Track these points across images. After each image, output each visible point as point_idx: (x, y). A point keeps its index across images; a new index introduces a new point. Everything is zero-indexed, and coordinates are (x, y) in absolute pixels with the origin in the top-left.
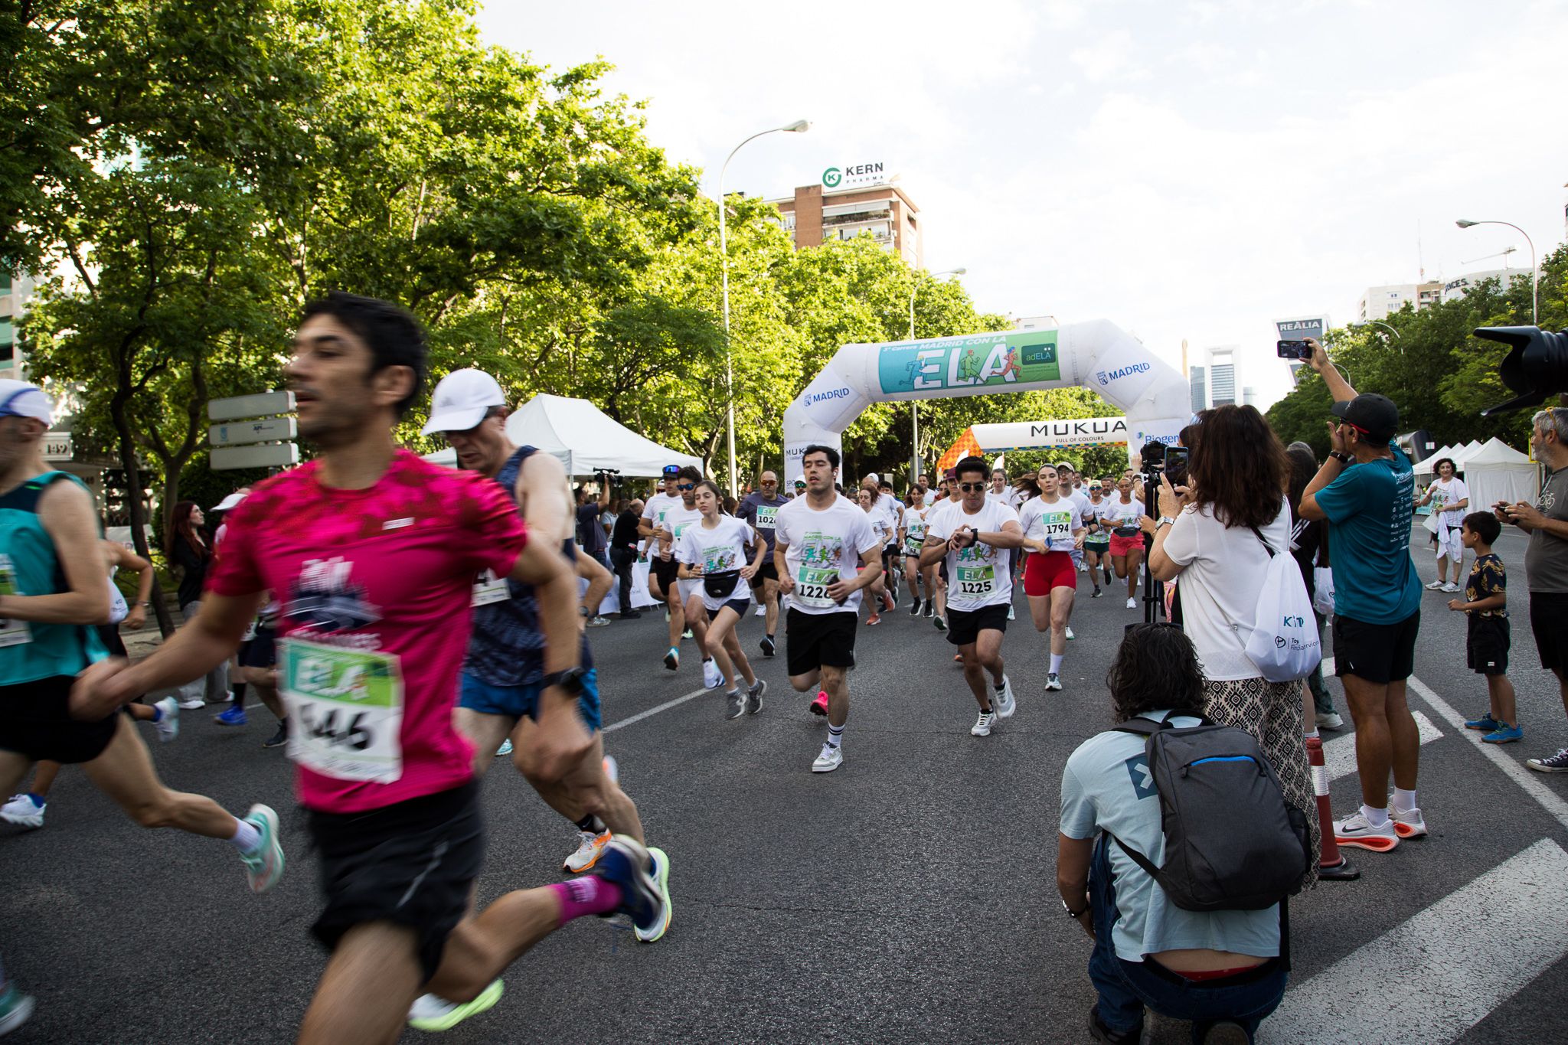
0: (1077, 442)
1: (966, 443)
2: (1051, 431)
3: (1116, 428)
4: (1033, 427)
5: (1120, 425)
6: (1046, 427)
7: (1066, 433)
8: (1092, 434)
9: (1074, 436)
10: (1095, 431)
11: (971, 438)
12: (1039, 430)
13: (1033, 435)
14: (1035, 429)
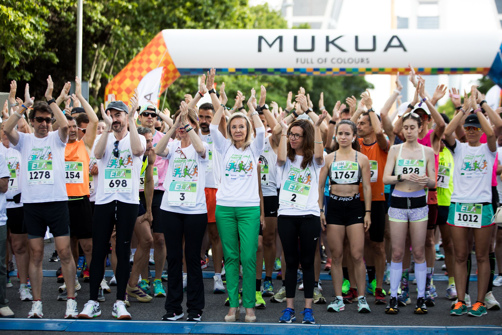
0: (328, 65)
1: (153, 57)
3: (389, 45)
4: (260, 38)
6: (280, 38)
7: (312, 50)
8: (351, 53)
9: (325, 55)
10: (357, 50)
11: (161, 49)
12: (270, 43)
13: (260, 50)
14: (263, 41)
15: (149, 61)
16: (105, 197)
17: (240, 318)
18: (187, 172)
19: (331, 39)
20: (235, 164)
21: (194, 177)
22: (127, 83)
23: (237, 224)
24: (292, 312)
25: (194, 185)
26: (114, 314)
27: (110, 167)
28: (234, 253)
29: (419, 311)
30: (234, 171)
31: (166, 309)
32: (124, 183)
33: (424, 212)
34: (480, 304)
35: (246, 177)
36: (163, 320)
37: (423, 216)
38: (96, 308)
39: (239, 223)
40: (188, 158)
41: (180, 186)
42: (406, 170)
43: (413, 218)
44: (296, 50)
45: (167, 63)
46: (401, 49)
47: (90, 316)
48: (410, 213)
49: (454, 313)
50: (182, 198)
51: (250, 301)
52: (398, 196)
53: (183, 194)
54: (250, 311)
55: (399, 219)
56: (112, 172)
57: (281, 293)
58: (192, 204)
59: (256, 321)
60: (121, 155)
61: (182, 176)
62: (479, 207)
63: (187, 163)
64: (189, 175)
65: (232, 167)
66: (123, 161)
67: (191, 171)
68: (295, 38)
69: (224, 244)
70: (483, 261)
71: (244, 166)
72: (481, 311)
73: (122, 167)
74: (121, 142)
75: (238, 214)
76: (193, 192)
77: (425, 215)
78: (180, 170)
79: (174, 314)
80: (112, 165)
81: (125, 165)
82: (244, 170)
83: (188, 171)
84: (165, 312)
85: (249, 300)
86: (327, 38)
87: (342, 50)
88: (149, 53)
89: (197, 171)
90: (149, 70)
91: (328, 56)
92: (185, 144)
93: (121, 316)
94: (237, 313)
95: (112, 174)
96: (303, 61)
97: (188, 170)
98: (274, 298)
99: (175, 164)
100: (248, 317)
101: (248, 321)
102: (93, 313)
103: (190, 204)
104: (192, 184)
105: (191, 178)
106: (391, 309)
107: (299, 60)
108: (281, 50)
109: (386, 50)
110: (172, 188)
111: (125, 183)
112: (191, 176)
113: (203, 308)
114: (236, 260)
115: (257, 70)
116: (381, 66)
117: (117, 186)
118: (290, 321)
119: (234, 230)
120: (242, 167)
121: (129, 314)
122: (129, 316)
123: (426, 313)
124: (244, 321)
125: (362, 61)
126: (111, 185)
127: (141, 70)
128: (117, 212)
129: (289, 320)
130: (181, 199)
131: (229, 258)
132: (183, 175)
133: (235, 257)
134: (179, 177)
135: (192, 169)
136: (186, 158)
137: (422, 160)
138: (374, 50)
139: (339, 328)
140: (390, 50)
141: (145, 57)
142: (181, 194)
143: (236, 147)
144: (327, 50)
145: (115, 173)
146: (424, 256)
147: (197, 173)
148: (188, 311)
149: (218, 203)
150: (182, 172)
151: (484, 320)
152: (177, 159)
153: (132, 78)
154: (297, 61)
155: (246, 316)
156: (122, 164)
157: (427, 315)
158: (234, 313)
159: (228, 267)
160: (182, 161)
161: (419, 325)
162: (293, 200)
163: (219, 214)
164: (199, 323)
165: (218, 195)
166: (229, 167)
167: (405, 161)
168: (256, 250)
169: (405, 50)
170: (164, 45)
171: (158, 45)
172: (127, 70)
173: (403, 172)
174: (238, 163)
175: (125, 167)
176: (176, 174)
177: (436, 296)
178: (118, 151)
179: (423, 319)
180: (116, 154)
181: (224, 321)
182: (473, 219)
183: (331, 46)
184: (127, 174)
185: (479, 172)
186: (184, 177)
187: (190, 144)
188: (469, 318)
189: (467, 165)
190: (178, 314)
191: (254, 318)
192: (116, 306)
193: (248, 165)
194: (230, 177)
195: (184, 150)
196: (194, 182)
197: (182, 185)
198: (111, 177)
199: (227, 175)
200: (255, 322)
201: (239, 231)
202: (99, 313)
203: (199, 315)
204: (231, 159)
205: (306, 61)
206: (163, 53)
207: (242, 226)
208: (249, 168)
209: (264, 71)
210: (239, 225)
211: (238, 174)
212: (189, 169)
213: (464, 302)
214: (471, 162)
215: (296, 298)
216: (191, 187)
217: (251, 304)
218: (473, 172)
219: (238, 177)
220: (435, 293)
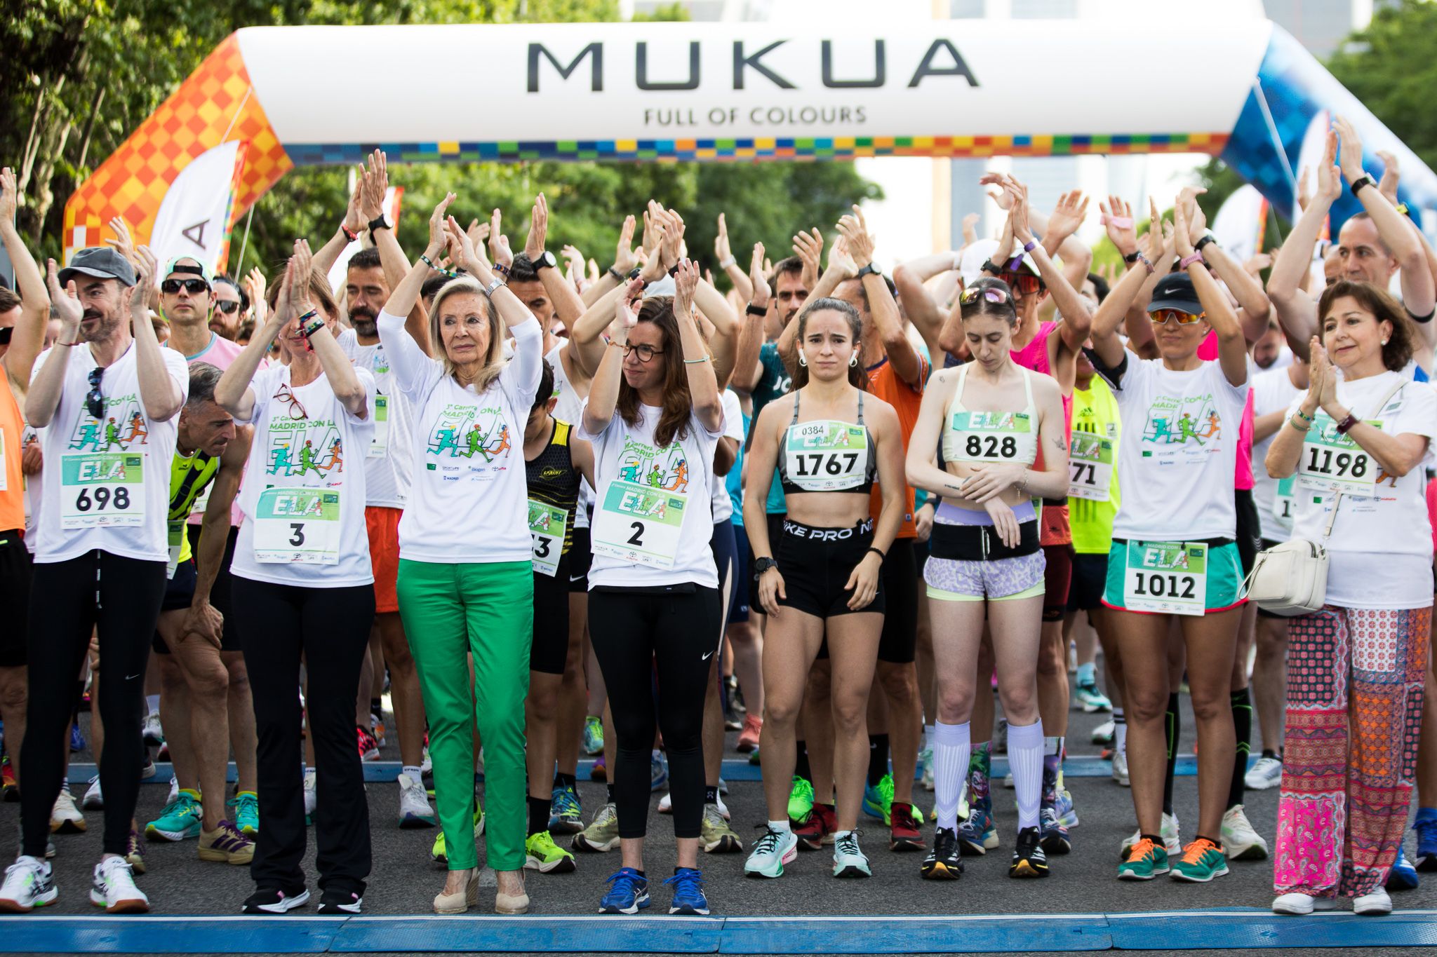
0: (742, 129)
2: (619, 67)
3: (925, 69)
4: (535, 51)
5: (943, 59)
6: (596, 50)
7: (693, 84)
8: (811, 91)
9: (731, 98)
10: (829, 82)
11: (233, 86)
12: (565, 64)
13: (533, 87)
14: (542, 59)
15: (197, 125)
16: (65, 542)
17: (480, 901)
18: (311, 459)
19: (748, 52)
20: (455, 434)
21: (332, 475)
22: (132, 190)
23: (465, 617)
24: (638, 880)
25: (331, 499)
26: (96, 897)
27: (79, 448)
28: (458, 706)
29: (1024, 868)
30: (453, 455)
31: (253, 879)
32: (122, 501)
33: (1032, 570)
34: (1205, 843)
35: (490, 473)
36: (246, 912)
37: (1029, 581)
38: (41, 879)
39: (469, 613)
40: (313, 416)
41: (289, 502)
42: (977, 445)
43: (1000, 590)
44: (643, 84)
45: (252, 127)
46: (961, 80)
47: (25, 903)
48: (990, 575)
49: (1129, 872)
50: (297, 539)
51: (507, 850)
52: (952, 523)
53: (298, 527)
54: (509, 878)
55: (956, 590)
56: (84, 465)
57: (605, 823)
58: (326, 555)
59: (528, 910)
60: (112, 412)
61: (295, 472)
62: (1196, 553)
63: (309, 430)
64: (315, 468)
65: (447, 441)
66: (117, 431)
67: (324, 457)
68: (641, 50)
69: (427, 679)
70: (1214, 715)
71: (483, 440)
72: (1211, 866)
73: (115, 448)
74: (110, 371)
75: (466, 586)
76: (329, 518)
77: (1034, 580)
78: (289, 453)
79: (280, 893)
80: (83, 443)
81: (124, 444)
82: (483, 452)
83: (314, 456)
84: (249, 887)
85: (506, 845)
86: (738, 47)
87: (784, 85)
88: (198, 100)
89: (339, 456)
90: (197, 150)
91: (742, 101)
92: (303, 375)
93: (119, 903)
94: (472, 885)
95: (83, 471)
96: (665, 118)
97: (313, 452)
98: (582, 837)
99: (273, 436)
100: (503, 899)
101: (506, 911)
102: (32, 895)
103: (319, 555)
104: (326, 496)
105: (323, 477)
106: (940, 865)
107: (653, 115)
108: (597, 86)
109: (914, 83)
110: (265, 510)
111: (125, 497)
112: (322, 471)
113: (367, 874)
114: (463, 725)
115: (525, 147)
116: (902, 132)
117: (101, 508)
118: (634, 908)
119: (454, 635)
120: (475, 444)
121: (141, 896)
122: (141, 901)
123: (1043, 874)
124: (491, 909)
125: (844, 116)
126: (83, 503)
127: (172, 151)
128: (100, 586)
129: (630, 905)
130: (292, 542)
131: (442, 720)
132: (299, 469)
133: (461, 717)
134: (287, 474)
135: (325, 451)
136: (305, 416)
137: (1024, 413)
138: (878, 82)
139: (780, 926)
140: (927, 81)
141: (185, 112)
142: (293, 526)
143: (458, 382)
144: (738, 84)
145: (93, 468)
146: (1034, 702)
147: (340, 461)
148: (322, 884)
149: (405, 554)
150: (296, 460)
151: (1221, 892)
152: (278, 422)
153: (146, 177)
154: (647, 119)
155: (499, 896)
156: (114, 438)
157: (1047, 881)
158: (462, 887)
159: (439, 748)
160: (293, 426)
161: (1025, 912)
162: (634, 541)
163: (410, 586)
164: (355, 919)
165: (405, 530)
166: (438, 442)
167: (974, 417)
168: (524, 695)
169: (973, 83)
170: (244, 75)
171: (224, 75)
172: (129, 152)
173: (968, 449)
174: (465, 431)
175: (124, 449)
176: (276, 467)
177: (1076, 822)
178: (101, 401)
179: (1035, 893)
180: (97, 408)
181: (433, 911)
182: (1181, 588)
183: (749, 71)
184: (130, 471)
185: (1197, 447)
186: (302, 473)
187: (318, 374)
188: (1176, 887)
189: (1161, 428)
190: (292, 893)
191: (523, 900)
192: (101, 873)
193: (494, 436)
194: (439, 471)
195: (298, 392)
196: (332, 490)
197: (295, 500)
198: (82, 478)
199: (431, 467)
200: (525, 914)
201: (471, 638)
202: (52, 894)
203: (354, 895)
204: (443, 419)
205: (673, 118)
206: (240, 100)
207: (478, 622)
208: (497, 445)
209: (546, 149)
210: (469, 620)
211: (464, 464)
212: (317, 451)
213: (1157, 840)
214: (1172, 418)
215: (649, 838)
216: (324, 506)
217: (514, 859)
218: (1178, 446)
219: (465, 474)
220: (1072, 815)
